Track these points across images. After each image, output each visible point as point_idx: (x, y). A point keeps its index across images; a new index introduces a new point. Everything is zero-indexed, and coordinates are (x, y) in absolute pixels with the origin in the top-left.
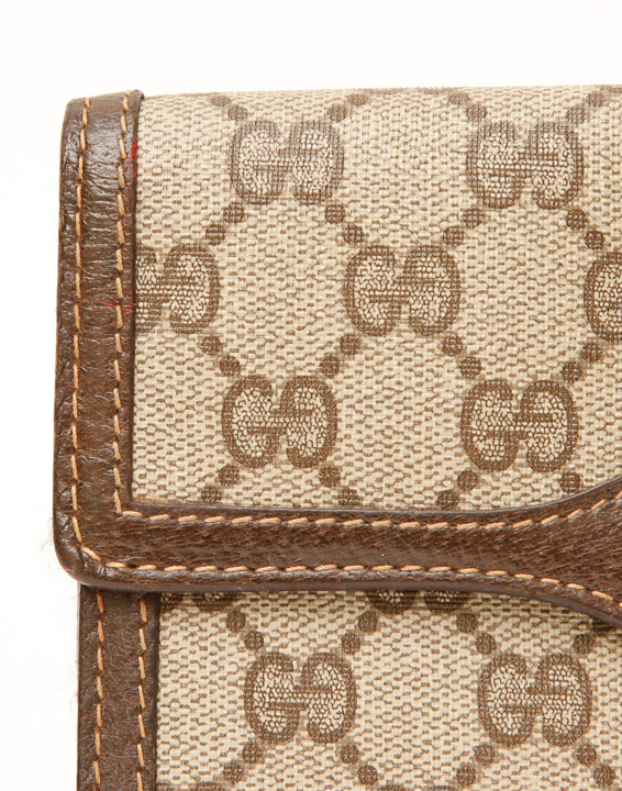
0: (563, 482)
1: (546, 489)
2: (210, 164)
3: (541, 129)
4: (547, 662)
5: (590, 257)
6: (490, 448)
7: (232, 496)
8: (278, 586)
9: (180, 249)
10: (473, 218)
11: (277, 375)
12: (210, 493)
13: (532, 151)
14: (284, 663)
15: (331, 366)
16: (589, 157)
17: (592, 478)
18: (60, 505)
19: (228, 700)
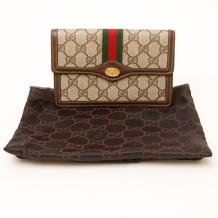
0: (95, 65)
1: (94, 66)
2: (64, 38)
3: (93, 34)
4: (94, 79)
5: (97, 46)
6: (89, 62)
7: (67, 66)
8: (70, 73)
9: (62, 45)
10: (87, 42)
11: (70, 56)
12: (65, 66)
13: (92, 36)
14: (71, 79)
15: (75, 55)
16: (97, 37)
17: (98, 65)
18: (52, 66)
19: (67, 82)
